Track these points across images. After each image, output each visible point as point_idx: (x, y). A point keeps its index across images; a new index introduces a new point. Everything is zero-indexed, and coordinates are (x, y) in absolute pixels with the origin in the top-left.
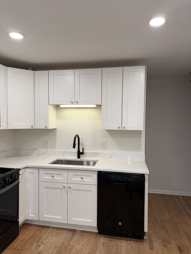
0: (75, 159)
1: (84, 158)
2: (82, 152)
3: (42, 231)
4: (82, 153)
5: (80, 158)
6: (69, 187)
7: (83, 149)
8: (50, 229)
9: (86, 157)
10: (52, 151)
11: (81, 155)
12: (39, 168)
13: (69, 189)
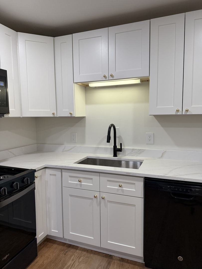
0: (110, 158)
1: (122, 156)
2: (120, 148)
3: (68, 253)
4: (120, 150)
5: (116, 156)
6: (102, 198)
7: (121, 144)
8: (78, 251)
9: (125, 156)
10: (80, 146)
11: (118, 153)
12: (62, 169)
13: (102, 201)
